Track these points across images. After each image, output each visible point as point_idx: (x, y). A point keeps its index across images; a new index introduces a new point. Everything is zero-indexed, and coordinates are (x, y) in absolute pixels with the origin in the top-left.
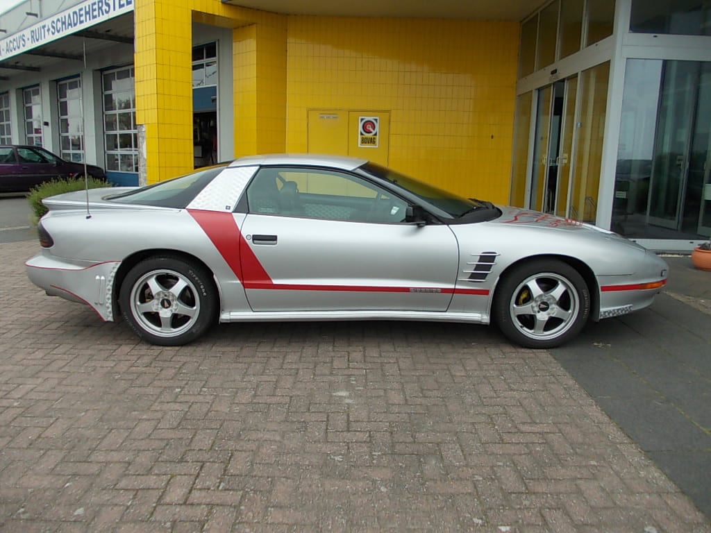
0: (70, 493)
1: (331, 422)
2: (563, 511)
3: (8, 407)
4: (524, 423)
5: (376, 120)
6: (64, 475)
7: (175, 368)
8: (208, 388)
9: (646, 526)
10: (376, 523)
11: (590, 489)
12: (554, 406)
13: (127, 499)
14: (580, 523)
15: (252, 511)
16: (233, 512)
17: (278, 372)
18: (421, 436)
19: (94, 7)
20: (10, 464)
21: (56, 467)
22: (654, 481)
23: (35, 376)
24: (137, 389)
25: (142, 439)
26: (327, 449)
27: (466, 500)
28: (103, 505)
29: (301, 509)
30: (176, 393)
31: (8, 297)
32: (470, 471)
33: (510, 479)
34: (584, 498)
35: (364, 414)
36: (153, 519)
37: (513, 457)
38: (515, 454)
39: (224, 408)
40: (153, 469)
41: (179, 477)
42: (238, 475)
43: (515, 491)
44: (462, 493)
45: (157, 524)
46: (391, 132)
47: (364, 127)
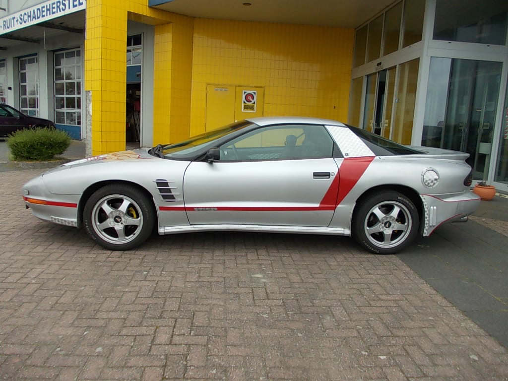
0: (89, 338)
1: (255, 294)
2: (417, 347)
3: (29, 284)
4: (382, 294)
5: (255, 93)
6: (81, 327)
7: (139, 259)
8: (166, 272)
9: (471, 355)
10: (300, 355)
11: (432, 333)
12: (400, 284)
13: (130, 341)
14: (429, 353)
15: (217, 348)
16: (204, 349)
17: (211, 262)
18: (317, 302)
19: (54, 6)
20: (41, 320)
21: (74, 321)
22: (471, 329)
23: (41, 263)
24: (116, 272)
25: (129, 304)
26: (257, 310)
27: (355, 341)
28: (114, 346)
29: (248, 347)
30: (145, 275)
31: (5, 210)
32: (354, 323)
33: (380, 328)
34: (429, 339)
35: (276, 289)
36: (151, 353)
37: (380, 315)
38: (380, 313)
39: (180, 284)
40: (142, 323)
41: (162, 328)
42: (201, 326)
43: (385, 335)
44: (351, 337)
45: (155, 357)
46: (265, 102)
47: (246, 98)
